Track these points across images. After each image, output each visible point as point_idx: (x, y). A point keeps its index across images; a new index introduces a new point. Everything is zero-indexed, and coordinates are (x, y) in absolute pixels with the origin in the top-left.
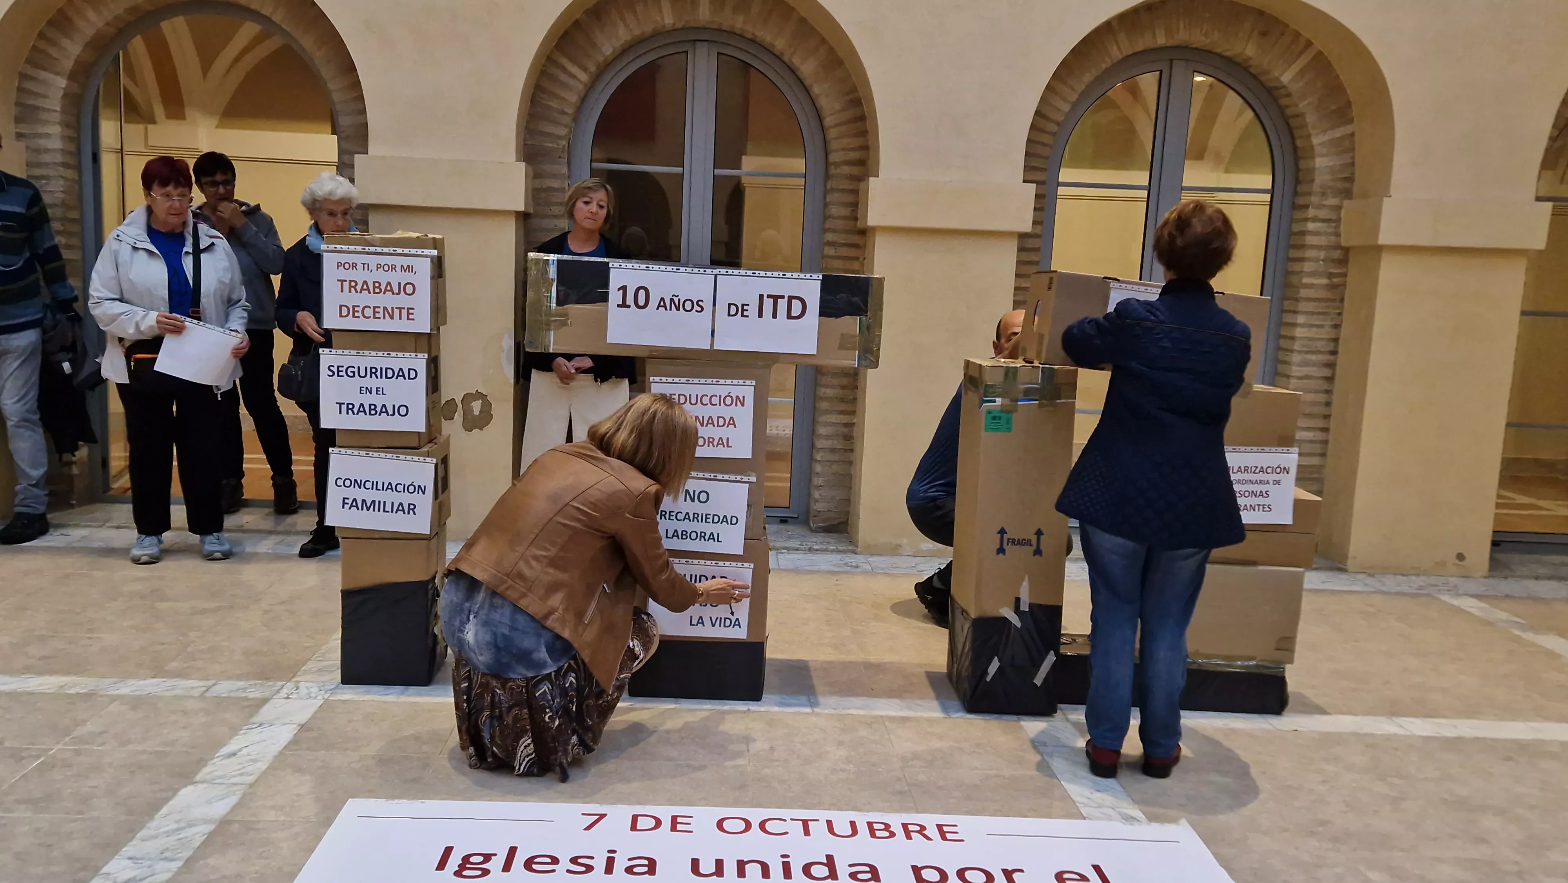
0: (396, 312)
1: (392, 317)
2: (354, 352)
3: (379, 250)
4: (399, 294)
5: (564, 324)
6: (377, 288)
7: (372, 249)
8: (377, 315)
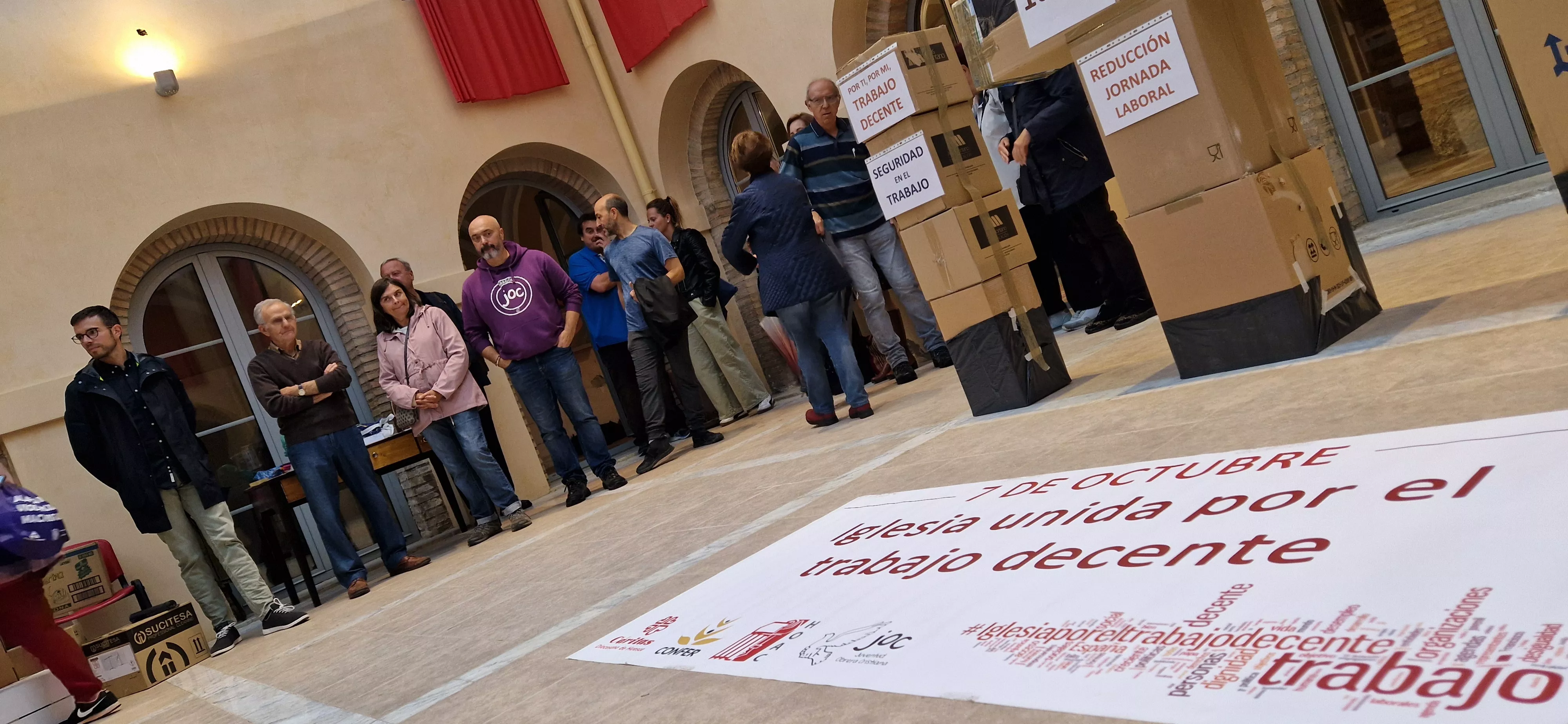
0: (891, 106)
1: (890, 113)
2: (882, 153)
3: (865, 64)
4: (887, 92)
5: (993, 51)
6: (875, 95)
7: (862, 66)
8: (882, 116)
